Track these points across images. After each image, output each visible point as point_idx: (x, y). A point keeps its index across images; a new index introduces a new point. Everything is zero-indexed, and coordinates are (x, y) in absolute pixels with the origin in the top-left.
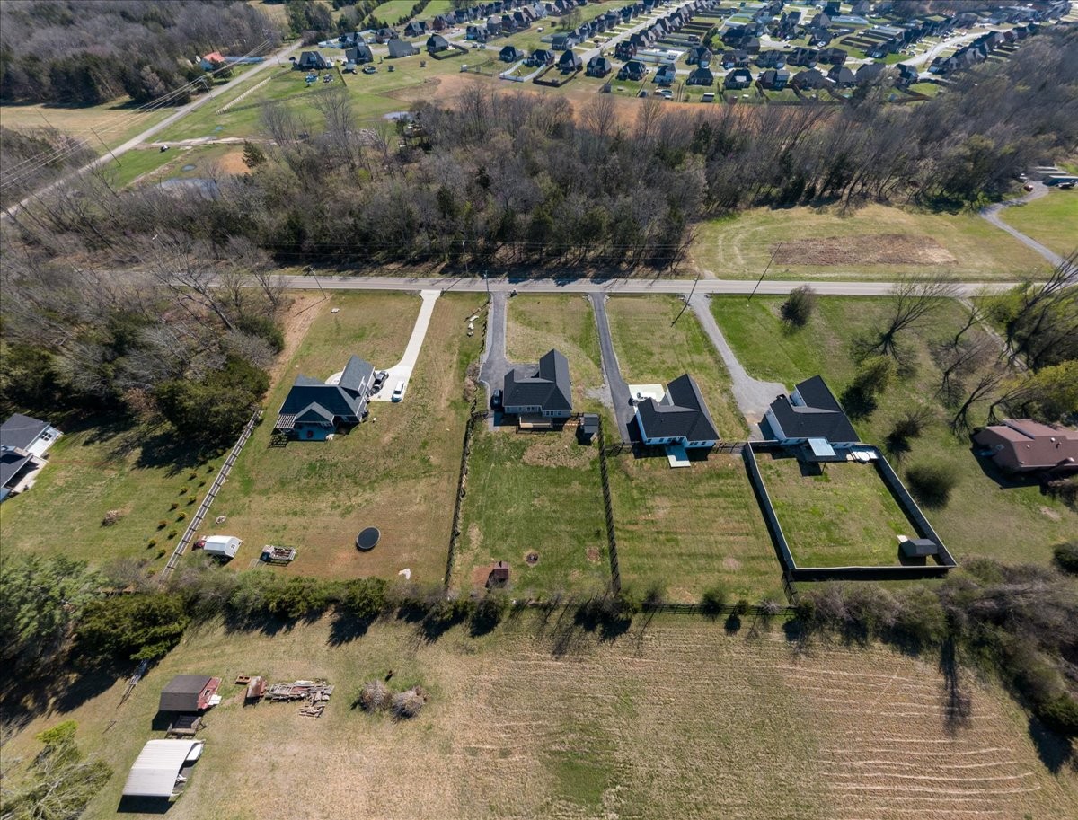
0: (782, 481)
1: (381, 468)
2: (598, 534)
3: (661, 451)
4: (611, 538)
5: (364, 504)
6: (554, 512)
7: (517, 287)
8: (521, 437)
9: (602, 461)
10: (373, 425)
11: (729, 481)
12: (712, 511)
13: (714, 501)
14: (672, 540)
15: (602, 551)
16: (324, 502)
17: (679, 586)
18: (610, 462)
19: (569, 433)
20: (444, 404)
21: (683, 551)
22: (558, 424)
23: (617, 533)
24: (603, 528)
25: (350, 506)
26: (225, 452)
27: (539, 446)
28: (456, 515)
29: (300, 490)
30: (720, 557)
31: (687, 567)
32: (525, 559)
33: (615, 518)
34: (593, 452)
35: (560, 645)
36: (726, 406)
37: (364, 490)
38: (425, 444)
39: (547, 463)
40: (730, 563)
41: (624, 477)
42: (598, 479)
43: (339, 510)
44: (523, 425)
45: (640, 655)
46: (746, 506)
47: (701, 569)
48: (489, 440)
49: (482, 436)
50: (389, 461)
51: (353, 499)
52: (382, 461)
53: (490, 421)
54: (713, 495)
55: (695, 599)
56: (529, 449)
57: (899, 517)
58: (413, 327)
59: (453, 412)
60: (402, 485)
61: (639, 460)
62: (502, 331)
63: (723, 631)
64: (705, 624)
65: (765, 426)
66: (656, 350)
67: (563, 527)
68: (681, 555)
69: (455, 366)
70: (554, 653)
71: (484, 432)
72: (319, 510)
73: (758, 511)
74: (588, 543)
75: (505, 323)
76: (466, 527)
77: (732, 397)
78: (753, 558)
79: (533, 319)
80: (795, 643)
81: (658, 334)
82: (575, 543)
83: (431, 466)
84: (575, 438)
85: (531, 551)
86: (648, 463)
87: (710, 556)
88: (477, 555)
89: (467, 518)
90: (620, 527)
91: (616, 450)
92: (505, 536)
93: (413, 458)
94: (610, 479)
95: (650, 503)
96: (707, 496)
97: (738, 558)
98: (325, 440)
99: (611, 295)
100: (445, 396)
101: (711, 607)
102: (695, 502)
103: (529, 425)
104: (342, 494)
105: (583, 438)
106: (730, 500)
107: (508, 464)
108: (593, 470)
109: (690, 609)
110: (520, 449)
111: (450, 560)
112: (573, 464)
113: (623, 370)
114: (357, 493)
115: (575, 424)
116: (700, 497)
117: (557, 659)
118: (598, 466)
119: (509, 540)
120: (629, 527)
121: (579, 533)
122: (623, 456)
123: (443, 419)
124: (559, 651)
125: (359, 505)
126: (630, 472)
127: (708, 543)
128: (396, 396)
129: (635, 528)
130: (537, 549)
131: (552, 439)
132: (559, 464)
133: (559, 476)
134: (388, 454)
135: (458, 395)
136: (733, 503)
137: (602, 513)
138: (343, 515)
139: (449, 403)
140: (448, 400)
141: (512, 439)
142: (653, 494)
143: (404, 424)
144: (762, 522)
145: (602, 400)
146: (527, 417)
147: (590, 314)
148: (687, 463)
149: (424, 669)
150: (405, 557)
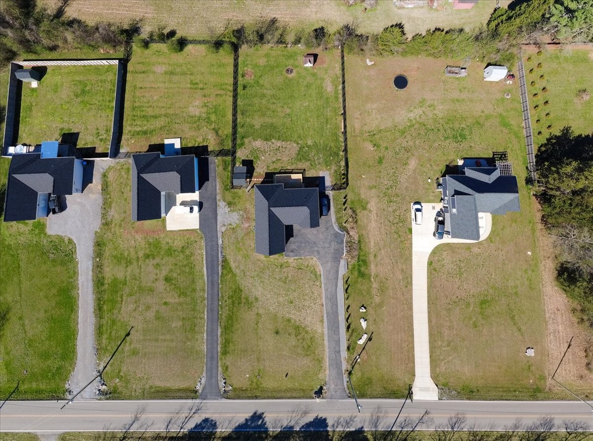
0: (98, 129)
1: (409, 137)
2: (244, 87)
3: (184, 150)
4: (235, 84)
5: (412, 109)
6: (274, 103)
8: (301, 165)
9: (234, 145)
10: (429, 175)
11: (138, 129)
12: (160, 105)
13: (157, 112)
14: (194, 84)
15: (243, 76)
16: (441, 110)
17: (198, 56)
18: (228, 145)
19: (260, 170)
20: (372, 205)
21: (189, 76)
22: (269, 177)
23: (231, 88)
24: (240, 89)
25: (421, 107)
27: (285, 159)
28: (344, 101)
29: (463, 119)
30: (166, 73)
31: (189, 66)
32: (294, 71)
33: (231, 99)
34: (241, 154)
35: (273, 24)
36: (113, 205)
37: (415, 119)
38: (380, 161)
39: (279, 144)
40: (160, 69)
41: (220, 132)
42: (239, 130)
43: (428, 103)
44: (300, 176)
45: (228, 20)
46: (134, 108)
47: (180, 66)
48: (327, 164)
49: (334, 168)
50: (404, 144)
51: (421, 112)
52: (411, 143)
53: (328, 182)
54: (155, 117)
55: (189, 48)
56: (294, 156)
58: (430, 321)
59: (363, 196)
60: (389, 124)
61: (205, 144)
62: (327, 313)
63: (177, 32)
64: (188, 35)
65: (87, 179)
66: (161, 286)
67: (268, 92)
68: (191, 74)
69: (371, 257)
70: (276, 20)
71: (333, 171)
72: (442, 103)
73: (127, 104)
74: (253, 82)
75: (326, 331)
76: (336, 92)
77: (104, 216)
78: (144, 72)
79: (293, 341)
81: (151, 314)
82: (261, 82)
83: (371, 141)
84: (255, 166)
85: (290, 76)
86: (198, 141)
87: (172, 73)
88: (326, 73)
89: (337, 98)
90: (229, 92)
91: (221, 153)
92: (308, 86)
93: (387, 148)
94: (230, 130)
95: (204, 110)
96: (160, 116)
97: (154, 72)
98: (464, 159)
99: (192, 393)
100: (373, 216)
101: (182, 43)
102: (171, 111)
103: (294, 177)
104: (431, 115)
105: (249, 165)
106: (144, 113)
107: (310, 143)
108: (243, 138)
109: (194, 42)
110: (302, 155)
111: (343, 70)
112: (258, 144)
113: (201, 252)
114: (420, 117)
115: (254, 180)
116: (166, 115)
117: (275, 18)
118: (238, 141)
119: (305, 84)
120: (222, 92)
121: (258, 88)
122: (217, 149)
123: (371, 188)
124: (274, 21)
125: (415, 108)
126: (214, 134)
127: (170, 81)
128: (418, 206)
129: (219, 92)
130: (287, 78)
131: (275, 166)
132: (270, 143)
133: (270, 133)
134: (407, 150)
135: (361, 214)
136: (143, 111)
137: (239, 102)
138: (424, 100)
139: (369, 206)
140: (370, 211)
141: (308, 163)
142: (200, 118)
143: (403, 179)
144: (127, 96)
145: (227, 209)
146: (296, 183)
147: (225, 353)
148: (167, 142)
150: (373, 72)
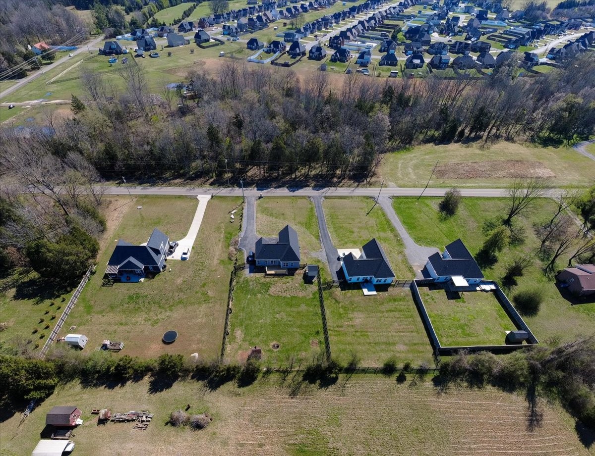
0: (435, 302)
1: (176, 298)
2: (318, 333)
3: (358, 286)
4: (326, 332)
5: (166, 318)
6: (289, 321)
7: (263, 193)
8: (268, 279)
9: (321, 294)
10: (170, 273)
11: (401, 303)
12: (390, 319)
13: (391, 314)
14: (365, 335)
15: (320, 342)
16: (140, 318)
17: (368, 360)
18: (325, 294)
19: (299, 275)
20: (216, 262)
21: (371, 341)
22: (291, 272)
23: (329, 332)
24: (321, 330)
25: (158, 319)
26: (72, 290)
27: (279, 284)
28: (226, 323)
29: (124, 311)
30: (394, 344)
31: (374, 350)
32: (271, 347)
33: (328, 324)
34: (314, 288)
35: (294, 391)
36: (401, 261)
37: (166, 311)
38: (204, 285)
39: (284, 294)
40: (401, 347)
41: (334, 301)
42: (318, 303)
43: (149, 322)
44: (268, 272)
45: (344, 395)
46: (411, 316)
47: (382, 350)
48: (247, 281)
49: (241, 280)
50: (181, 294)
51: (159, 316)
52: (177, 294)
53: (247, 271)
54: (391, 311)
55: (380, 365)
56: (272, 287)
57: (508, 321)
58: (193, 217)
59: (222, 267)
60: (190, 308)
61: (344, 292)
62: (253, 219)
63: (395, 382)
64: (384, 379)
65: (425, 272)
66: (355, 230)
67: (295, 329)
68: (370, 343)
69: (222, 240)
70: (290, 395)
71: (243, 277)
72: (137, 322)
73: (419, 319)
74: (311, 338)
75: (255, 214)
76: (233, 330)
77: (404, 256)
78: (415, 344)
79: (274, 212)
80: (439, 388)
82: (303, 338)
83: (208, 297)
84: (302, 280)
85: (275, 343)
86: (349, 293)
87: (388, 344)
88: (240, 345)
89: (233, 325)
90: (332, 329)
91: (329, 286)
92: (258, 335)
93: (197, 292)
94: (325, 303)
95: (351, 316)
96: (387, 311)
97: (405, 344)
98: (138, 282)
99: (326, 197)
100: (216, 257)
101: (388, 370)
102: (379, 315)
103: (273, 272)
104: (151, 313)
105: (308, 280)
106: (402, 313)
107: (259, 295)
108: (314, 298)
109: (375, 371)
110: (267, 286)
111: (223, 349)
112: (301, 295)
113: (334, 240)
114: (161, 312)
115: (302, 272)
116: (383, 312)
117: (292, 398)
118: (318, 296)
119: (261, 337)
120: (337, 329)
121: (305, 333)
122: (333, 289)
123: (215, 271)
124: (293, 394)
125: (163, 319)
126: (338, 298)
127: (388, 337)
128: (184, 256)
129: (340, 329)
130: (279, 341)
131: (287, 280)
132: (292, 295)
133: (292, 302)
134: (181, 290)
135: (225, 257)
136: (403, 315)
137: (321, 322)
138: (153, 325)
139: (219, 262)
140: (218, 259)
141: (261, 281)
142: (353, 310)
143: (190, 273)
144: (422, 325)
145: (320, 258)
146: (271, 268)
147: (312, 209)
148: (375, 293)
149: (210, 405)
150: (194, 346)
